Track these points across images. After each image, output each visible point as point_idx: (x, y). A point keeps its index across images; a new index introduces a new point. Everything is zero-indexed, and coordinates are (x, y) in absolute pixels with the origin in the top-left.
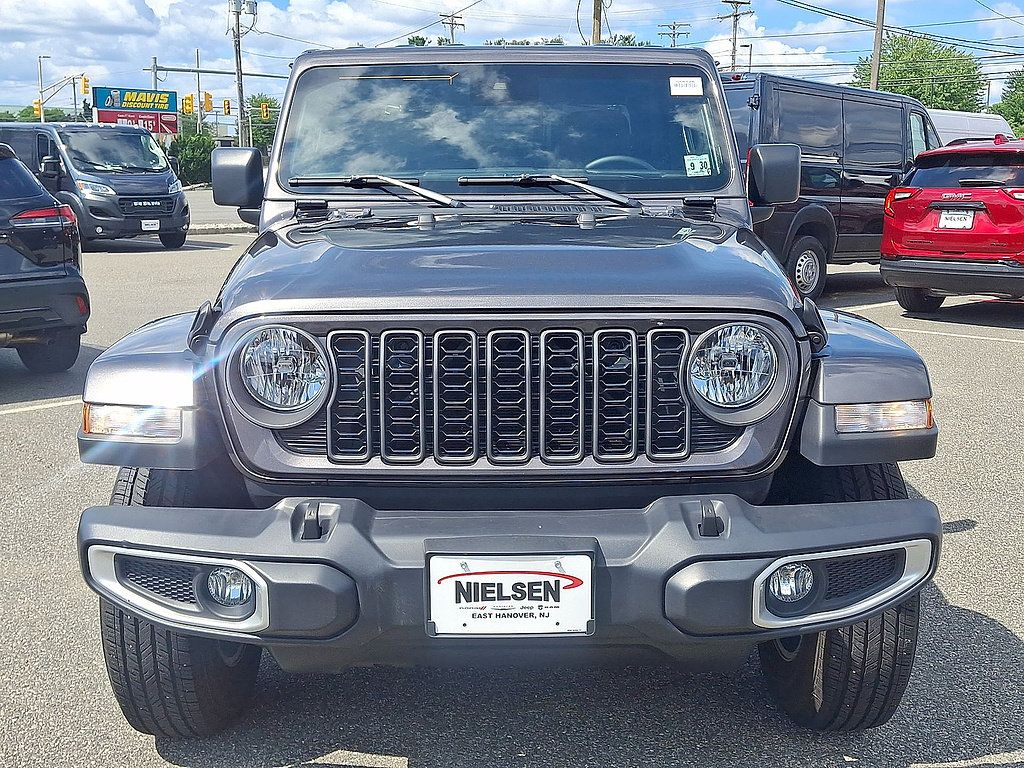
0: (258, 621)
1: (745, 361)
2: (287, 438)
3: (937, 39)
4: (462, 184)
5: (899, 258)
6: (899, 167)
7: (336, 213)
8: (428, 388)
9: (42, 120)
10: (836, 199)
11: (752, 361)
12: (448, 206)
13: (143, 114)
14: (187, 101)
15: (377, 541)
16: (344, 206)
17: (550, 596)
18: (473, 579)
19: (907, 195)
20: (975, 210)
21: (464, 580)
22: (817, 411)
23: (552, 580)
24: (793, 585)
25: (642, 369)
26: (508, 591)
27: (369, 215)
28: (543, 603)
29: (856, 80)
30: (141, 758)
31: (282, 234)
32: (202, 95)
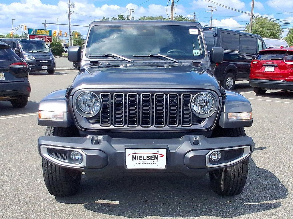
0: (83, 164)
1: (206, 102)
2: (90, 120)
3: (269, 19)
4: (134, 56)
5: (254, 79)
6: (255, 54)
7: (101, 64)
8: (125, 108)
9: (13, 38)
10: (238, 63)
11: (208, 102)
12: (131, 62)
13: (42, 36)
14: (55, 33)
15: (113, 145)
16: (103, 62)
17: (156, 159)
18: (137, 155)
19: (257, 62)
20: (275, 66)
21: (134, 155)
22: (223, 114)
23: (156, 155)
24: (216, 157)
25: (180, 103)
26: (145, 158)
27: (110, 64)
28: (154, 161)
29: (245, 30)
30: (52, 201)
31: (87, 69)
32: (59, 31)
